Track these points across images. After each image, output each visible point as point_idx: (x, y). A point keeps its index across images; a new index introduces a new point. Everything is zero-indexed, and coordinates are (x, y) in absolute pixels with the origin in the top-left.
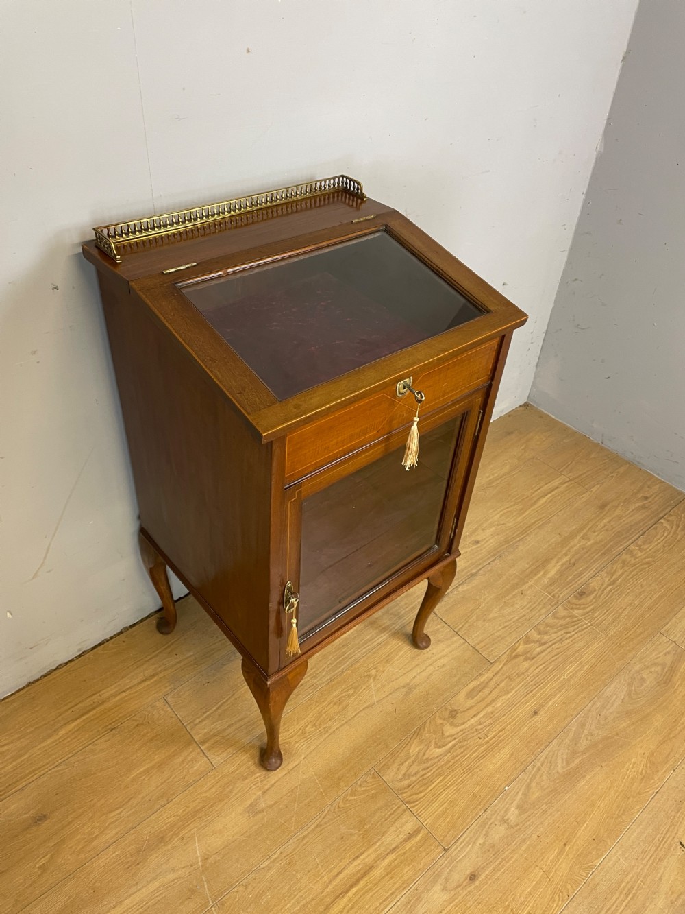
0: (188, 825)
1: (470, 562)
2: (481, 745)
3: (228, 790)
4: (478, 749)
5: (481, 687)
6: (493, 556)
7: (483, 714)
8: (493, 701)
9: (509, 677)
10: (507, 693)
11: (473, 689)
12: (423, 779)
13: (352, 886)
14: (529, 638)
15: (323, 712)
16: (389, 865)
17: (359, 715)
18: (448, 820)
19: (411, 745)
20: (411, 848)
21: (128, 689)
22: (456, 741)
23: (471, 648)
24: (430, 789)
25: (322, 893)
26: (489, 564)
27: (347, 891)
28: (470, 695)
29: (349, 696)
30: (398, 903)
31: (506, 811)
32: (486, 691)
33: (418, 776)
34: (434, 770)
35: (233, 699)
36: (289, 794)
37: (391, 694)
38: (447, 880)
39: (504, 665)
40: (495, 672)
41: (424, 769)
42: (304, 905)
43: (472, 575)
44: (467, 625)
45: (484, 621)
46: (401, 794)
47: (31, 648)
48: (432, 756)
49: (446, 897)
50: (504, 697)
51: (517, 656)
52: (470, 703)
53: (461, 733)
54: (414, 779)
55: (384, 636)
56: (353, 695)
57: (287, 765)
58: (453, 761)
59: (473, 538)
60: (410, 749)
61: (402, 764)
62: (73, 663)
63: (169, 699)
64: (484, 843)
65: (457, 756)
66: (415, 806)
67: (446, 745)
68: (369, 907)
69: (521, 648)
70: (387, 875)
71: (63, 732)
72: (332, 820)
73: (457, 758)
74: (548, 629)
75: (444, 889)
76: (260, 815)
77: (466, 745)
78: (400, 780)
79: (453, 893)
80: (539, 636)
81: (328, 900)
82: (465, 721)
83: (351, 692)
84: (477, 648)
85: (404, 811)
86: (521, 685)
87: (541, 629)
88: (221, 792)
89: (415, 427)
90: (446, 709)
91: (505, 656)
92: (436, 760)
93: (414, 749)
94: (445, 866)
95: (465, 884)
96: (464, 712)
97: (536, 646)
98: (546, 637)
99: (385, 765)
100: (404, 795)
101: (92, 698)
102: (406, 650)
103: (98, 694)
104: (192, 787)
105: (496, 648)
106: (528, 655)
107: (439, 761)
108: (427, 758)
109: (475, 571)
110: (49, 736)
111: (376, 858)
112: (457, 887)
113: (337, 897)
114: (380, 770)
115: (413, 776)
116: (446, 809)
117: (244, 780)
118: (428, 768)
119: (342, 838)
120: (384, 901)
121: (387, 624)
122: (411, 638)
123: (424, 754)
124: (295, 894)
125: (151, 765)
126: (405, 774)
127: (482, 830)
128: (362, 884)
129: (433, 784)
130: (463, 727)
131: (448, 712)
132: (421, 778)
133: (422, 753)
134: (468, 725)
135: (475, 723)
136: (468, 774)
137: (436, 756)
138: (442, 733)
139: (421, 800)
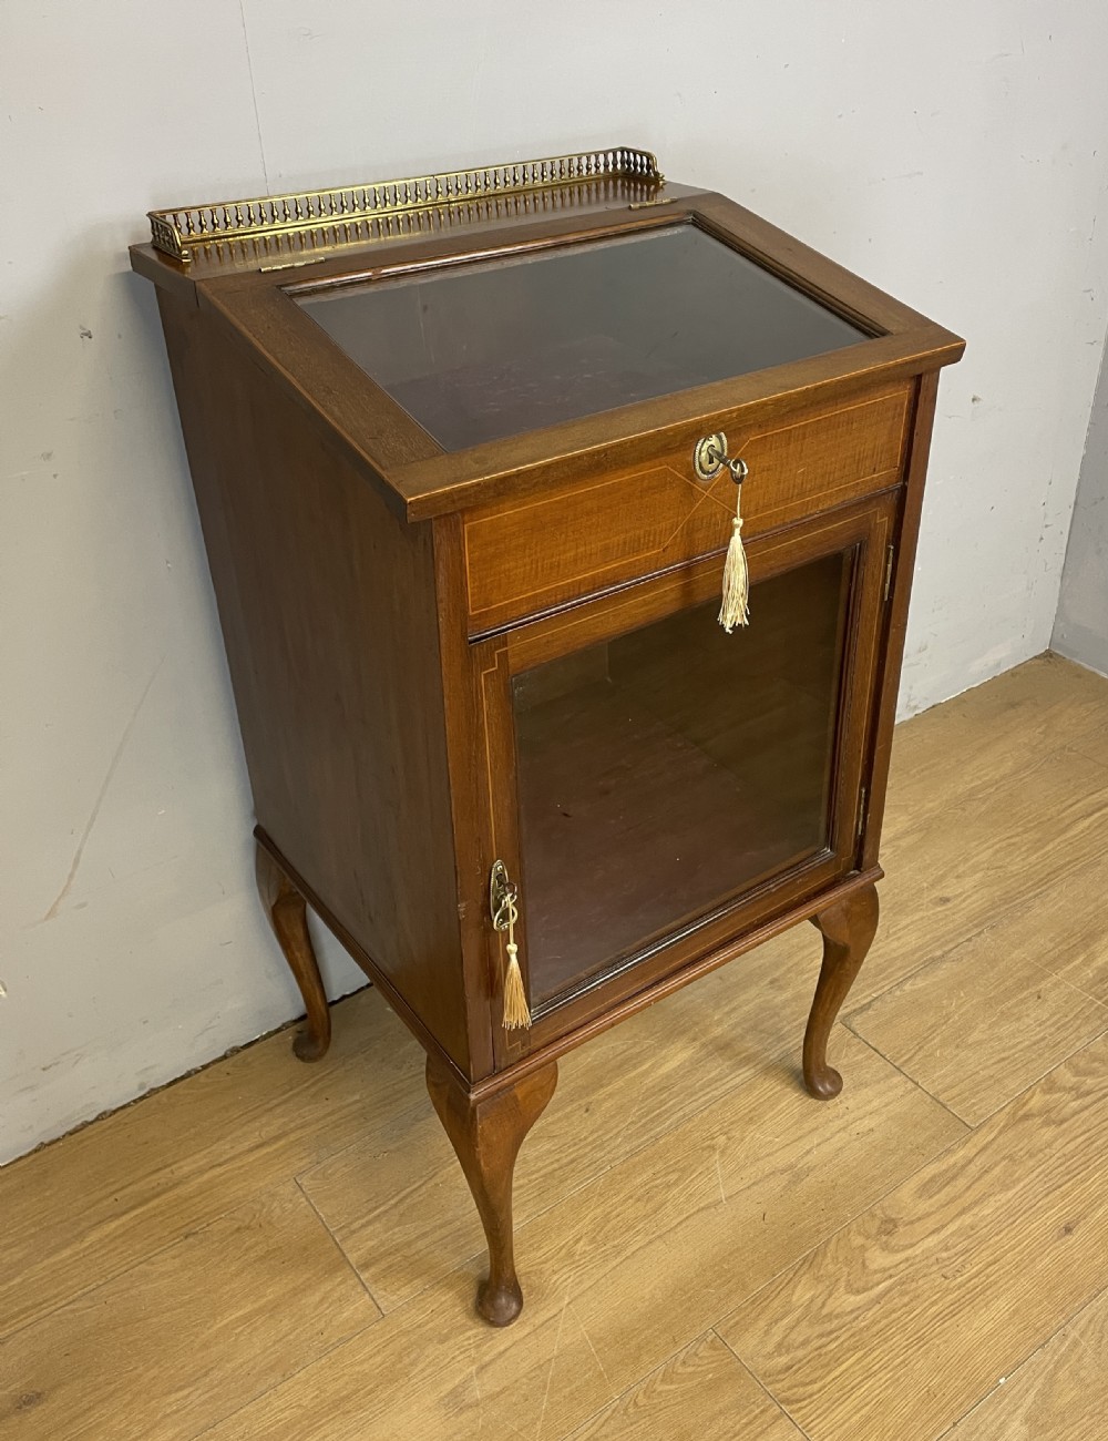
0: (319, 1428)
1: (928, 936)
2: (948, 1291)
3: (407, 1361)
4: (941, 1298)
5: (950, 1174)
6: (976, 926)
7: (952, 1228)
8: (976, 1203)
9: (1011, 1158)
10: (1006, 1187)
11: (932, 1179)
12: (820, 1355)
14: (1054, 1082)
15: (614, 1213)
17: (688, 1222)
19: (795, 1287)
21: (226, 1162)
22: (894, 1280)
23: (929, 1100)
24: (833, 1375)
26: (969, 940)
28: (925, 1190)
29: (668, 1186)
31: (999, 1428)
32: (961, 1182)
33: (809, 1348)
34: (842, 1339)
35: (432, 1183)
36: (533, 1374)
37: (756, 1183)
39: (1000, 1133)
40: (979, 1148)
41: (821, 1336)
43: (933, 960)
44: (921, 1054)
45: (957, 1046)
46: (771, 1383)
47: (44, 1069)
48: (839, 1310)
50: (998, 1197)
51: (1026, 1117)
52: (924, 1206)
53: (905, 1265)
54: (800, 1353)
55: (746, 1073)
56: (676, 1183)
57: (531, 1318)
58: (884, 1322)
59: (936, 893)
60: (792, 1295)
61: (776, 1322)
62: (129, 1110)
63: (305, 1181)
65: (894, 1311)
66: (801, 1408)
67: (872, 1287)
69: (1037, 1101)
71: (93, 1237)
72: (621, 1430)
73: (894, 1316)
74: (1096, 1064)
76: (469, 1414)
77: (916, 1289)
78: (770, 1356)
80: (1075, 1080)
82: (912, 1241)
83: (674, 1177)
84: (941, 1098)
85: (777, 1418)
86: (1035, 1174)
87: (1081, 1064)
88: (393, 1364)
89: (736, 542)
90: (873, 1216)
91: (1002, 1115)
92: (849, 1318)
93: (802, 1294)
96: (912, 1223)
97: (1067, 1097)
98: (1090, 1082)
99: (737, 1323)
100: (778, 1386)
101: (154, 1177)
102: (793, 1100)
103: (168, 1170)
104: (335, 1352)
105: (981, 1100)
106: (1053, 1115)
107: (857, 1318)
108: (831, 1314)
109: (939, 953)
110: (67, 1244)
114: (727, 1336)
115: (798, 1347)
116: (868, 1419)
117: (442, 1342)
118: (831, 1332)
121: (752, 1051)
122: (802, 1077)
123: (824, 1304)
125: (256, 1306)
126: (779, 1345)
129: (839, 1365)
130: (909, 1252)
131: (877, 1223)
132: (816, 1353)
133: (819, 1301)
134: (920, 1250)
135: (935, 1246)
136: (919, 1349)
137: (849, 1309)
138: (863, 1263)
139: (815, 1397)
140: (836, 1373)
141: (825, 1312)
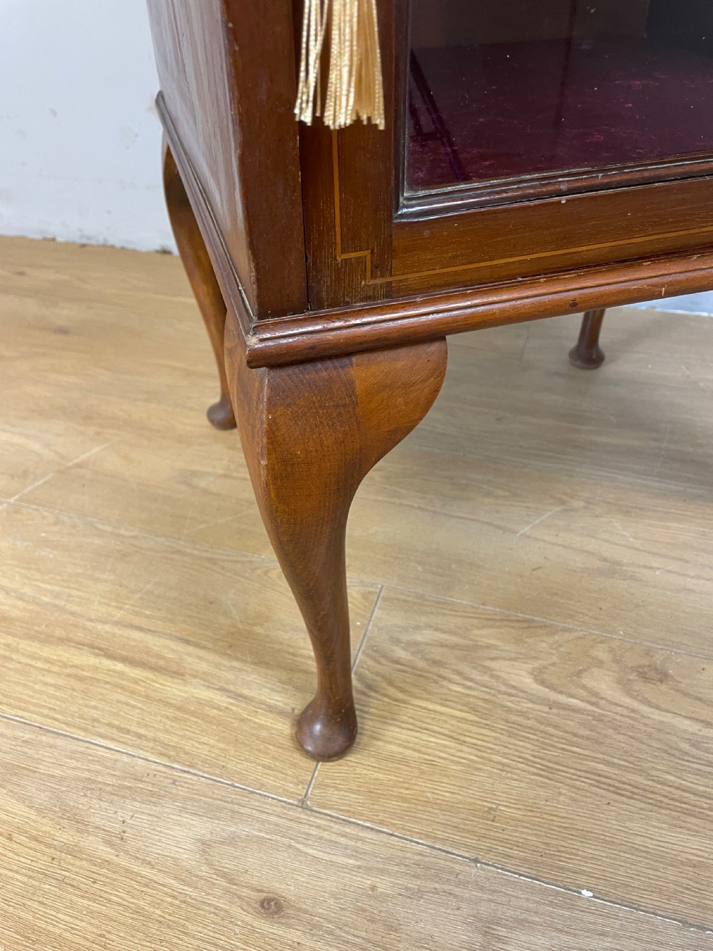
0: (122, 430)
4: (626, 769)
12: (436, 682)
13: (124, 660)
16: (200, 702)
18: (381, 776)
20: (262, 727)
22: (590, 707)
25: (91, 620)
27: (111, 657)
29: (488, 494)
30: (125, 759)
33: (435, 669)
34: (473, 693)
37: (564, 547)
38: (232, 841)
41: (459, 674)
42: (56, 606)
48: (503, 675)
49: (187, 855)
53: (625, 712)
54: (422, 664)
56: (497, 497)
58: (533, 723)
60: (478, 628)
61: (438, 630)
64: (384, 898)
67: (561, 693)
68: (95, 708)
70: (179, 709)
73: (551, 730)
75: (205, 846)
76: (183, 487)
77: (606, 736)
79: (204, 870)
81: (80, 635)
82: (662, 706)
90: (648, 653)
92: (503, 688)
93: (488, 636)
94: (263, 822)
95: (245, 892)
96: (686, 694)
99: (405, 601)
107: (510, 695)
108: (492, 670)
111: (204, 673)
112: (224, 875)
113: (92, 647)
114: (387, 599)
115: (427, 660)
116: (403, 761)
118: (471, 680)
119: (211, 603)
120: (120, 729)
123: (495, 659)
124: (72, 585)
126: (416, 644)
127: (416, 877)
128: (137, 673)
129: (442, 704)
130: (644, 709)
131: (645, 661)
132: (436, 678)
133: (494, 653)
134: (661, 719)
135: (685, 731)
136: (534, 774)
137: (514, 684)
138: (580, 672)
139: (386, 699)
140: (431, 706)
141: (487, 663)
